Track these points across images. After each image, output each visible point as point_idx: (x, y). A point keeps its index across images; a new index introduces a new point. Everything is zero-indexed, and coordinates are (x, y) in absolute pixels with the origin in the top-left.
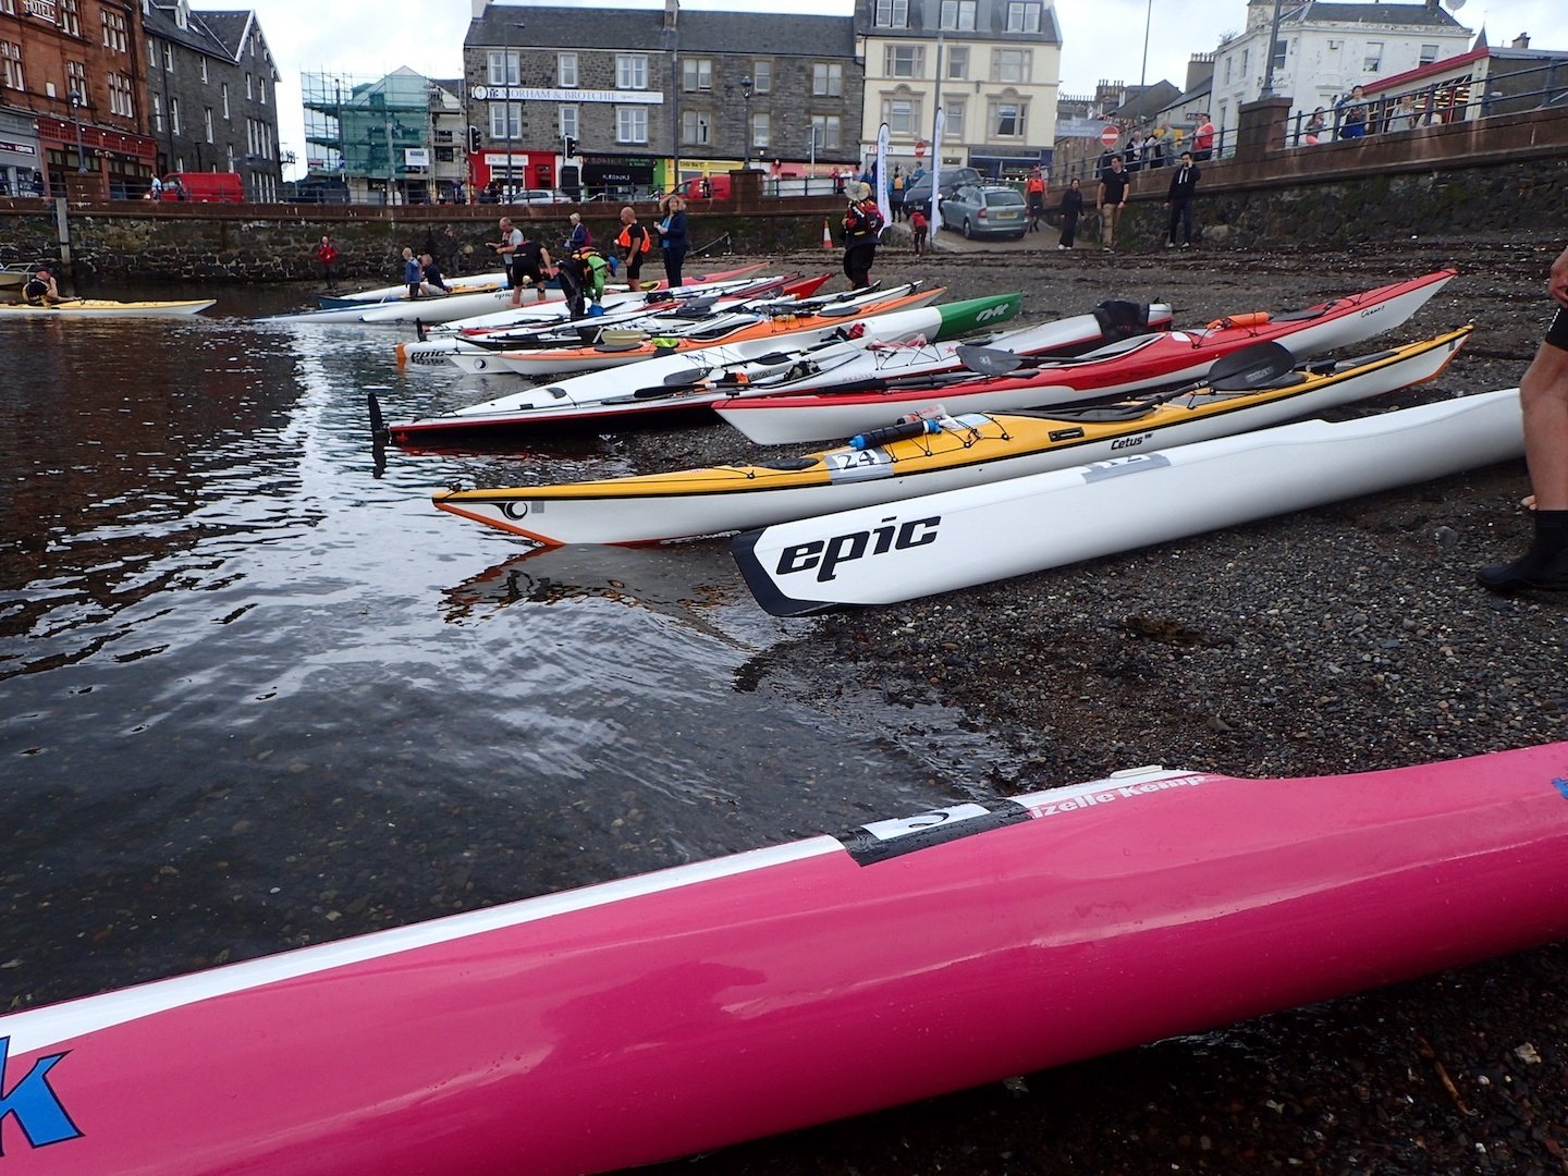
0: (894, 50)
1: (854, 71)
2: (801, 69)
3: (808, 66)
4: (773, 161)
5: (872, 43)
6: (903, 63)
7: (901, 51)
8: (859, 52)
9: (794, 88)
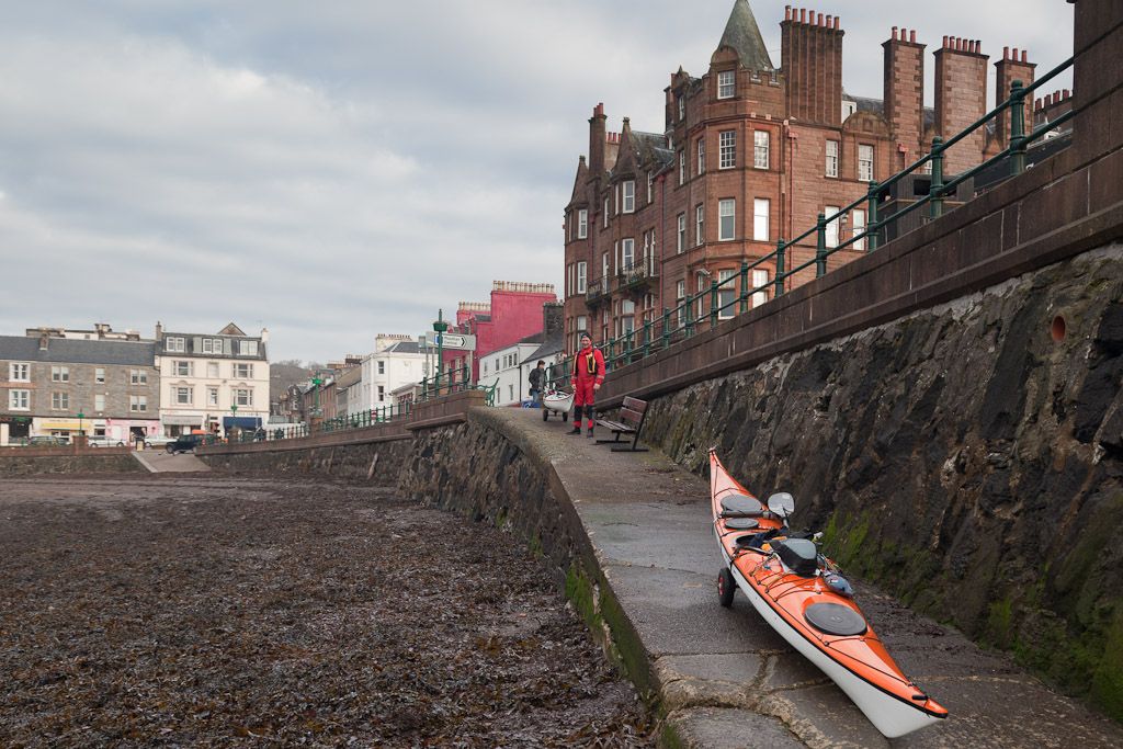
0: (177, 364)
1: (154, 373)
2: (124, 372)
3: (127, 370)
4: (107, 418)
5: (163, 359)
6: (183, 369)
7: (181, 364)
8: (157, 363)
9: (119, 382)
